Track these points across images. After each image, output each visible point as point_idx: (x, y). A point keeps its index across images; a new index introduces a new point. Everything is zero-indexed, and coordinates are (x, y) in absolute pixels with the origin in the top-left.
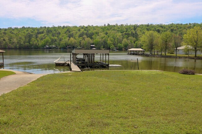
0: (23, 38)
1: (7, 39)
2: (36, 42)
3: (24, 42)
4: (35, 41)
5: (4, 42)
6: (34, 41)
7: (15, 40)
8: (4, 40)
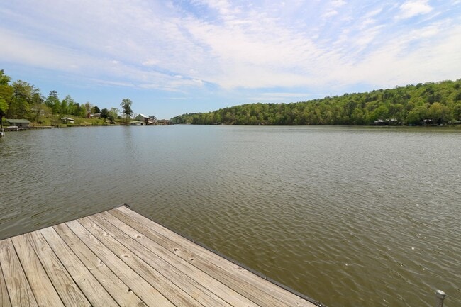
0: (341, 109)
1: (318, 111)
3: (342, 116)
5: (315, 116)
6: (358, 113)
7: (329, 113)
8: (315, 113)
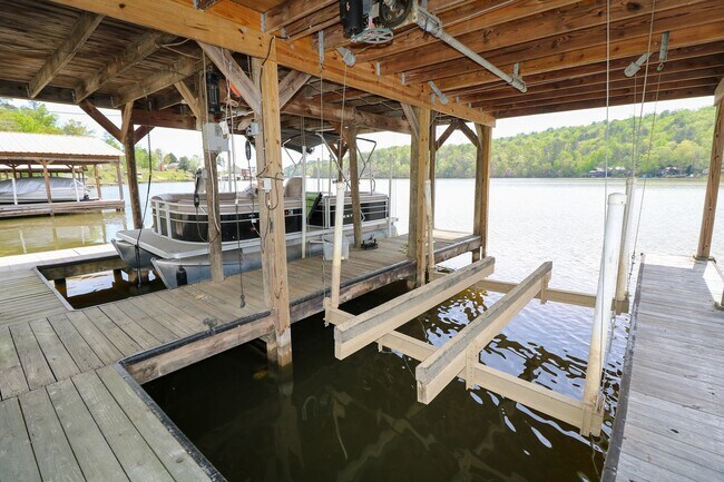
0: (540, 152)
2: (571, 159)
4: (567, 157)
5: (499, 163)
6: (565, 158)
